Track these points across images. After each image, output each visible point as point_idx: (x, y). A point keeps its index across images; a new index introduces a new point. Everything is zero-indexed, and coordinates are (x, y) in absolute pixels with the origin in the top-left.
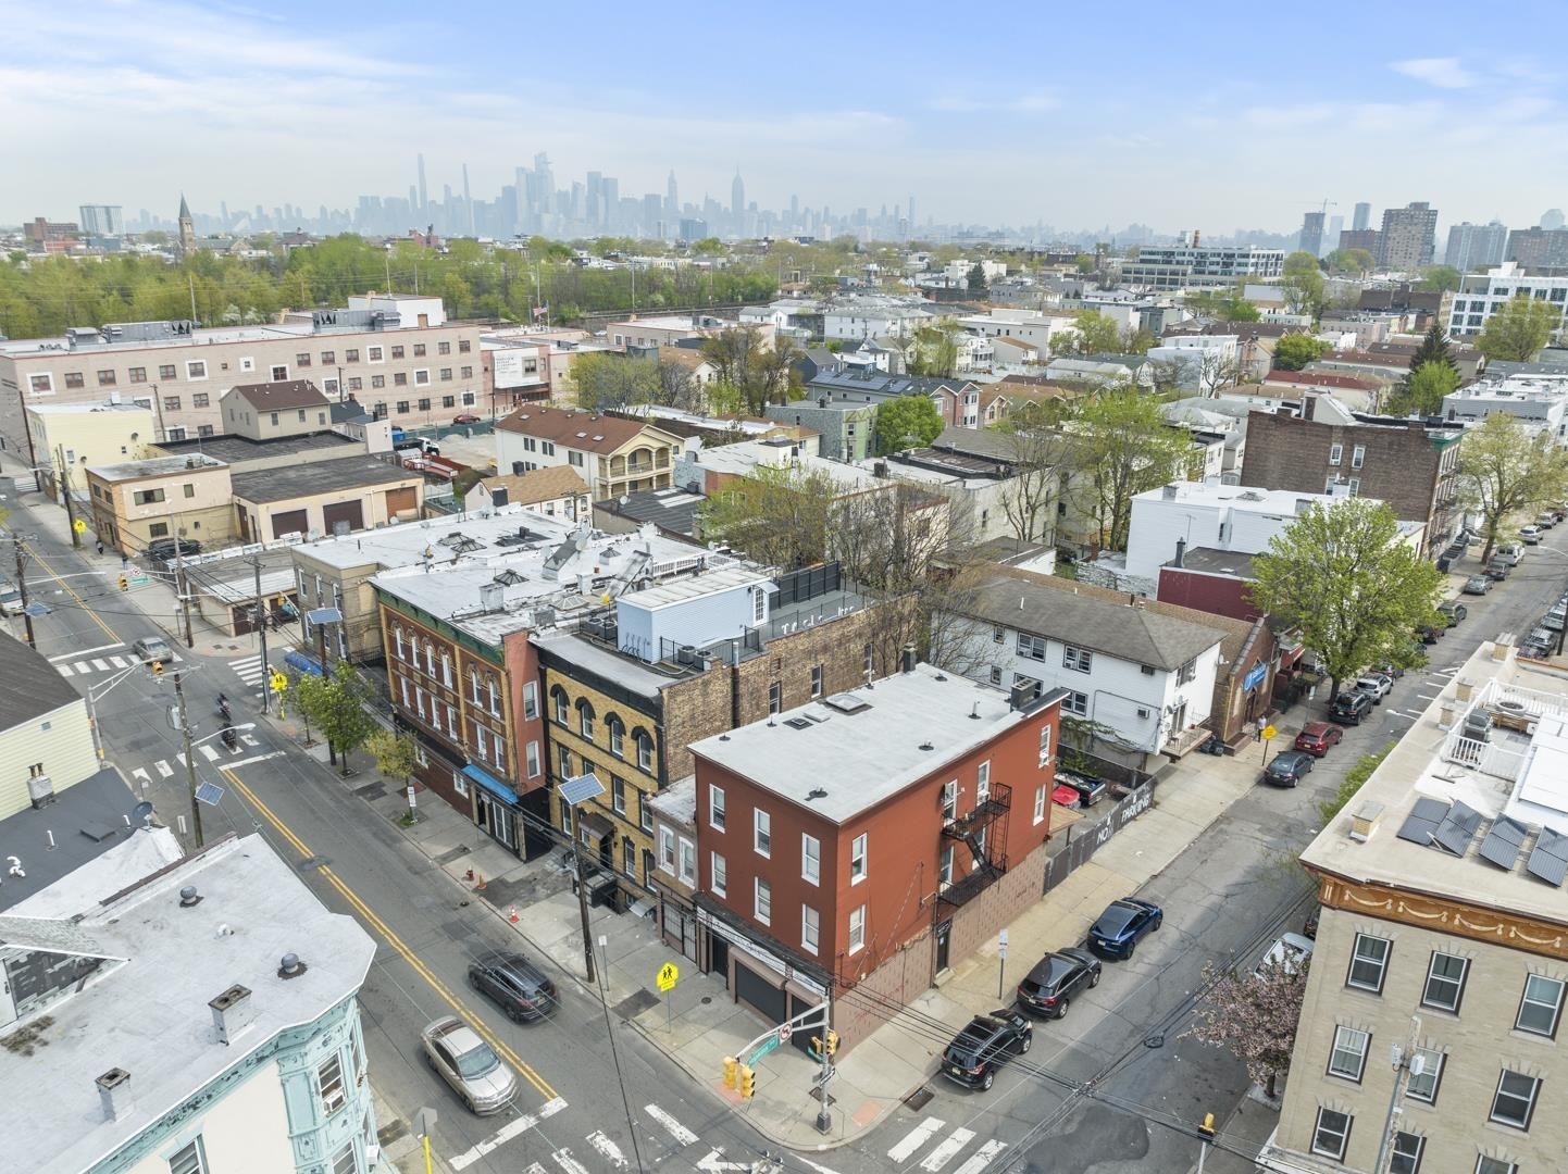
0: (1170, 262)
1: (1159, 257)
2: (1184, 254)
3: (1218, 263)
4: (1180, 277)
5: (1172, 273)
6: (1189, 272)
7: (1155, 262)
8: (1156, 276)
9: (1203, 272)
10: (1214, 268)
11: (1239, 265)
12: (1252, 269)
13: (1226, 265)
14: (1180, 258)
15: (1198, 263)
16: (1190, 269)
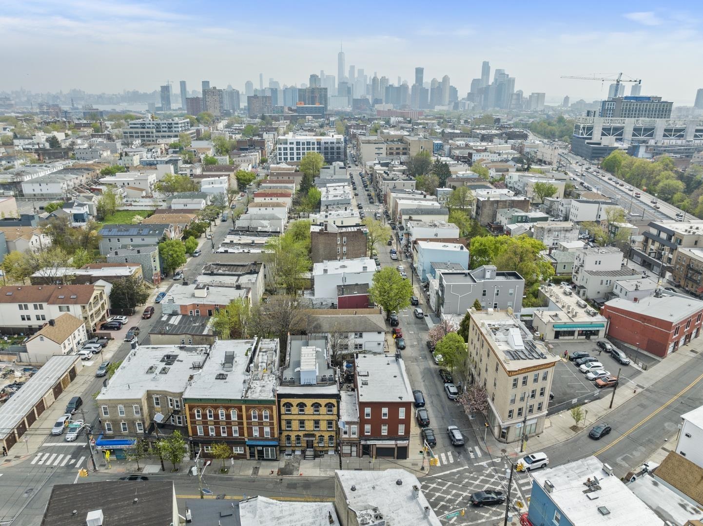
0: (144, 128)
1: (139, 126)
2: (150, 124)
3: (166, 127)
4: (151, 134)
5: (147, 132)
6: (154, 132)
7: (137, 128)
8: (140, 134)
9: (160, 132)
10: (164, 129)
11: (175, 127)
12: (180, 129)
13: (169, 128)
14: (149, 126)
15: (157, 128)
16: (154, 130)
